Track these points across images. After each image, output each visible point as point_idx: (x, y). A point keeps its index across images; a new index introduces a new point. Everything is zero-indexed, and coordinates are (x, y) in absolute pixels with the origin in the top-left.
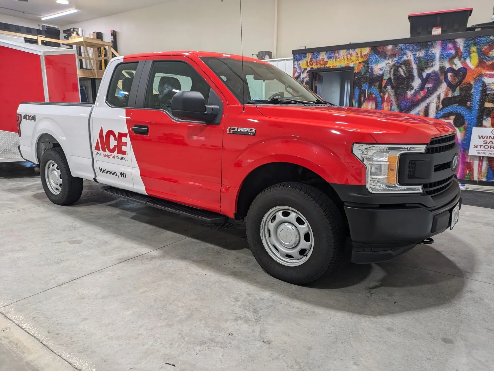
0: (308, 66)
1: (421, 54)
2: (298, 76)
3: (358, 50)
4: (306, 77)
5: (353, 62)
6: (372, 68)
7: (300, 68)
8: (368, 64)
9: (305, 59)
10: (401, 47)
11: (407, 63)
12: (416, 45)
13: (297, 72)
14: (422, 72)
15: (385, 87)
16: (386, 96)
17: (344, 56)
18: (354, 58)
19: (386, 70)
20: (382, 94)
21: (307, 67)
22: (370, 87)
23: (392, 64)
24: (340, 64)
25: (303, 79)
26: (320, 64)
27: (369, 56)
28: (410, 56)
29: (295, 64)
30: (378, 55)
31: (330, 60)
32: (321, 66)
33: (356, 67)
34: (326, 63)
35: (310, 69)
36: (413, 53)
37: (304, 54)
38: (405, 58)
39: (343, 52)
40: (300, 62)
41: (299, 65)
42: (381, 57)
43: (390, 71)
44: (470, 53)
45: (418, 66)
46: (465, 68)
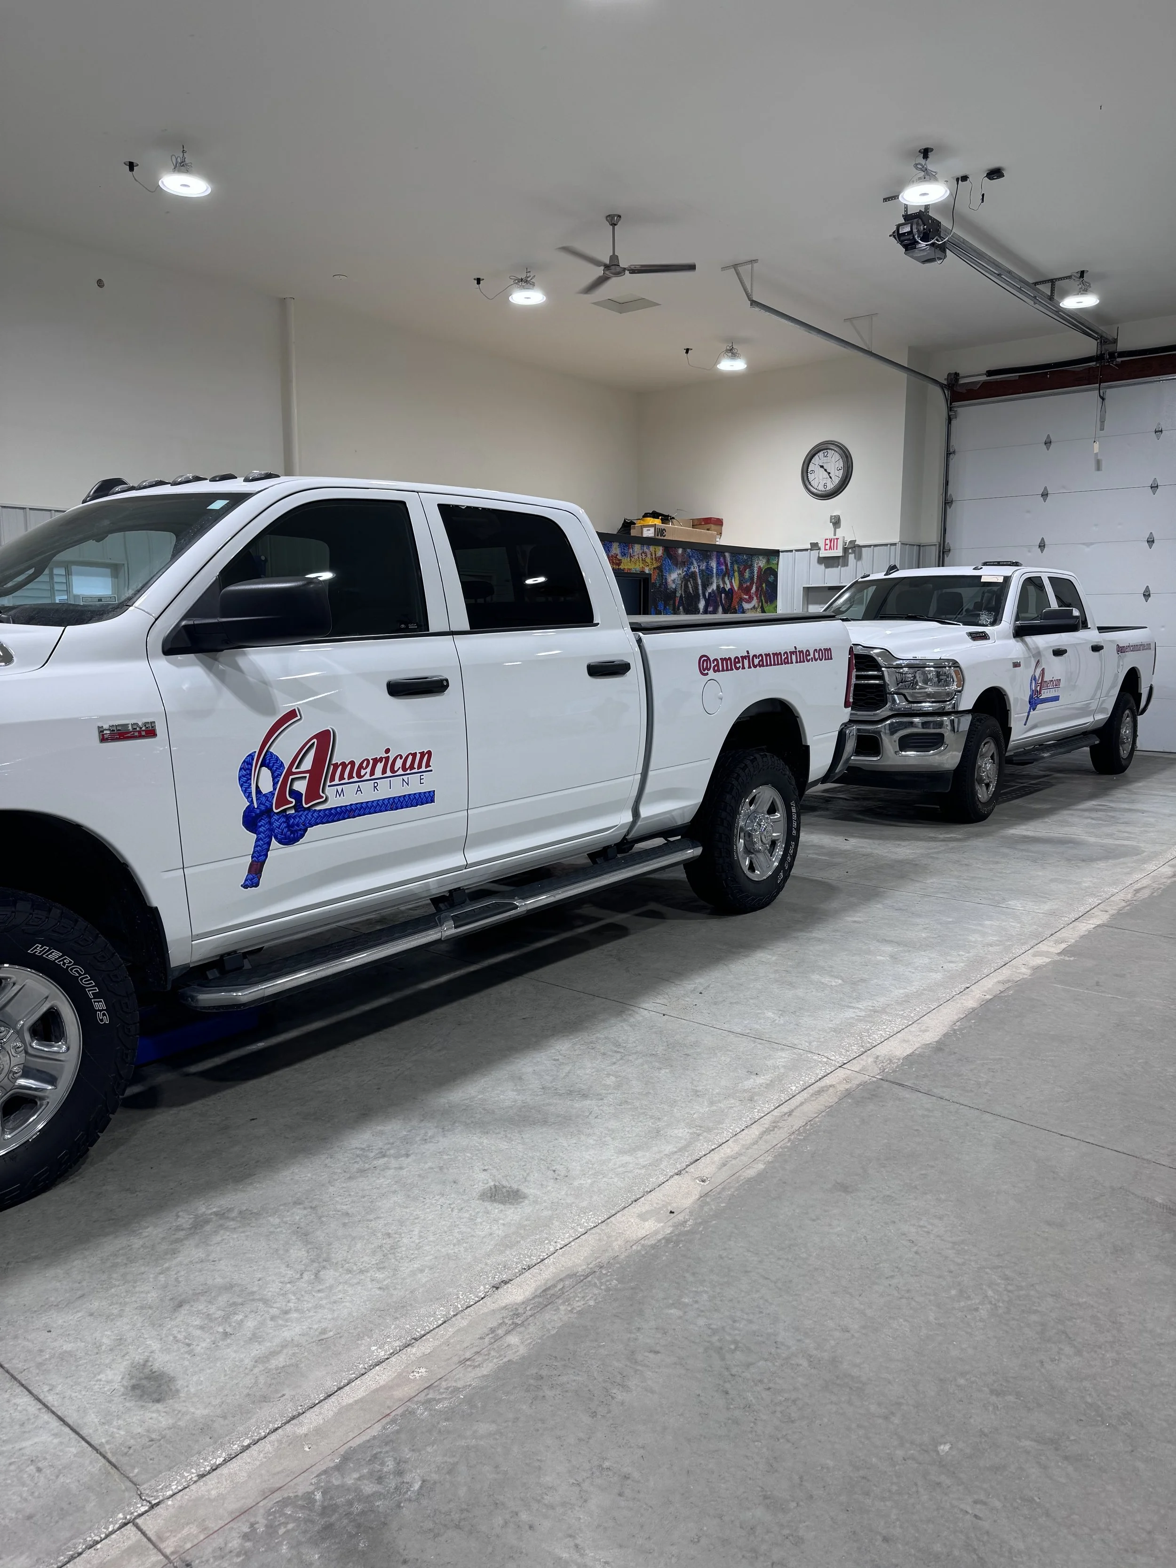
3: (653, 548)
5: (648, 566)
11: (693, 575)
17: (638, 554)
18: (648, 560)
24: (635, 567)
31: (623, 558)
34: (620, 562)
38: (692, 569)
44: (734, 571)
45: (702, 582)
46: (732, 590)
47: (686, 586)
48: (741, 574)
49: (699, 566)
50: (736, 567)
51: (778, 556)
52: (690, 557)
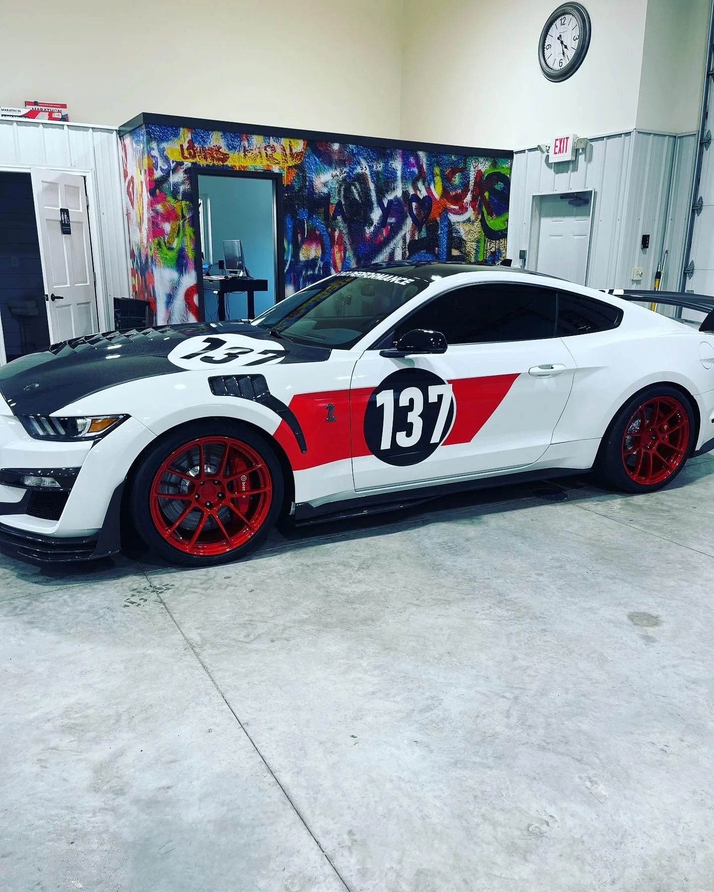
0: (185, 158)
1: (379, 167)
2: (162, 177)
3: (285, 142)
4: (183, 183)
5: (278, 163)
6: (311, 181)
7: (166, 159)
8: (303, 171)
9: (176, 139)
10: (353, 150)
11: (361, 178)
12: (371, 151)
13: (159, 169)
14: (382, 197)
15: (335, 218)
16: (337, 234)
17: (259, 148)
18: (278, 155)
19: (333, 186)
20: (330, 230)
21: (183, 160)
22: (310, 217)
23: (341, 178)
24: (254, 165)
25: (176, 186)
26: (213, 157)
27: (305, 157)
28: (365, 167)
29: (153, 149)
30: (319, 158)
31: (232, 151)
32: (216, 163)
33: (285, 174)
34: (225, 158)
35: (190, 165)
36: (368, 163)
37: (172, 127)
38: (358, 170)
39: (257, 140)
40: (164, 145)
41: (162, 151)
42: (323, 162)
43: (339, 191)
44: (433, 175)
45: (376, 186)
46: (430, 198)
47: (348, 191)
48: (447, 179)
49: (371, 167)
50: (437, 170)
51: (512, 158)
52: (354, 155)
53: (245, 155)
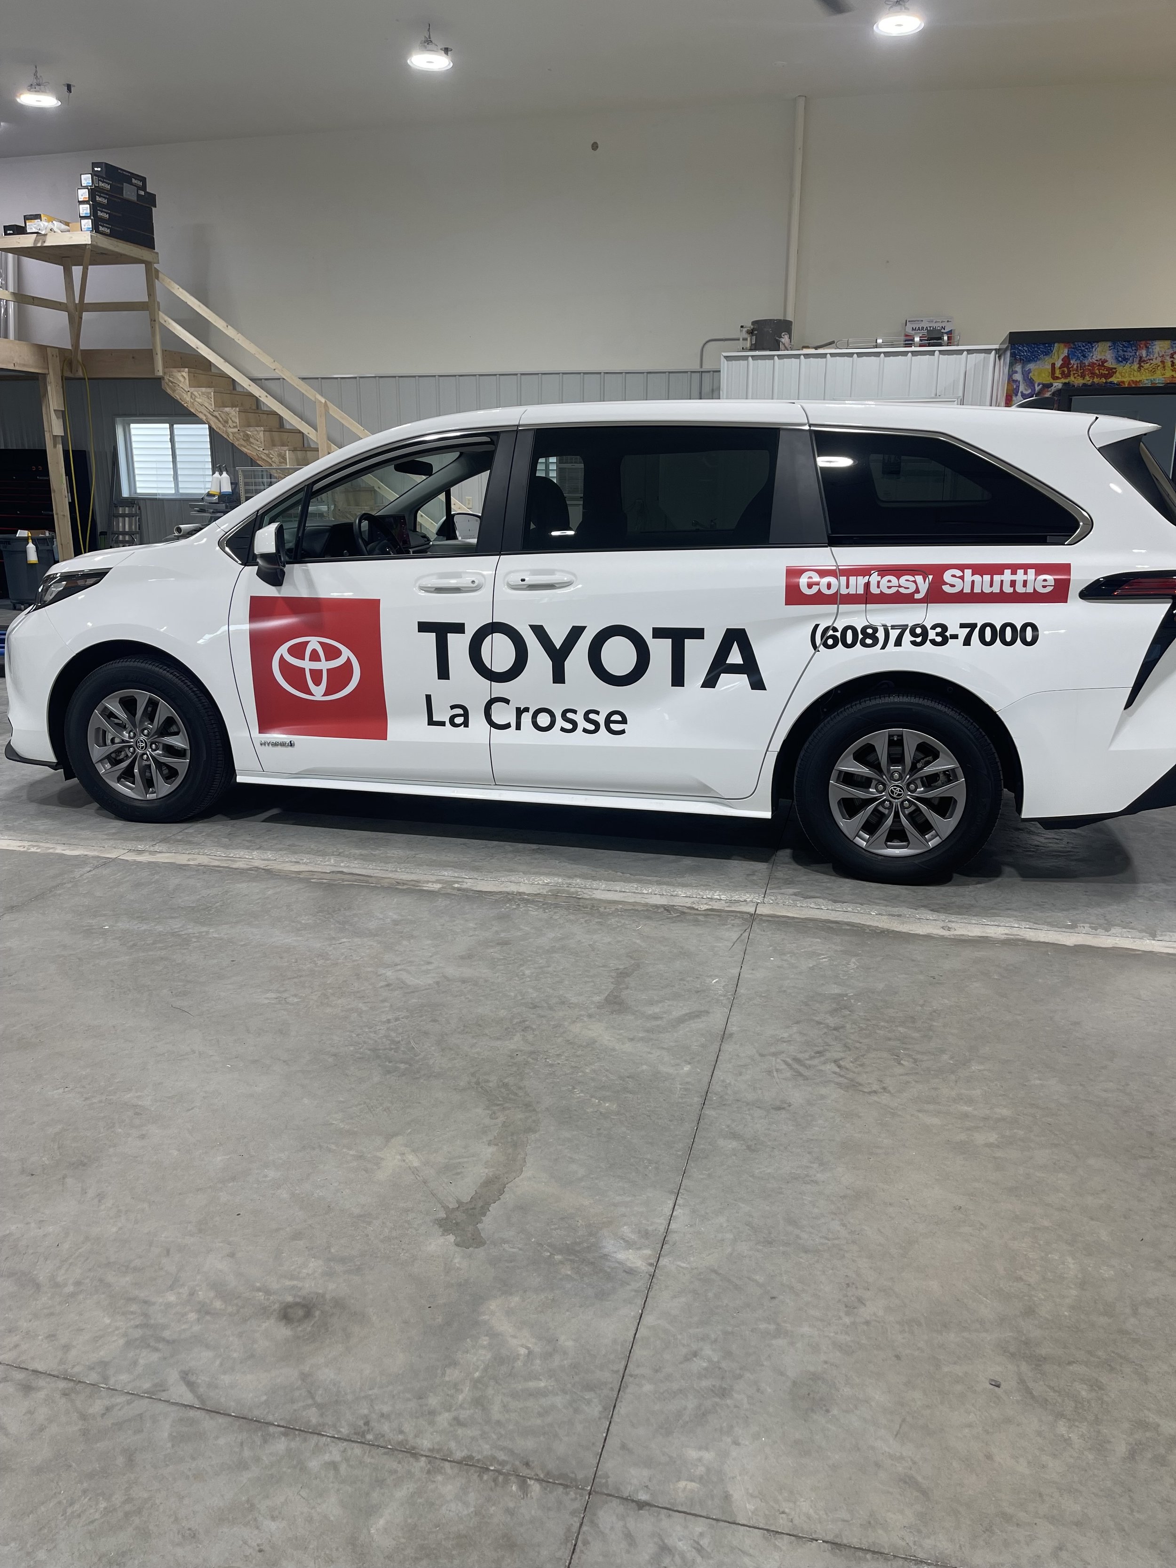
0: (1056, 378)
7: (1030, 382)
9: (1047, 358)
13: (1019, 394)
17: (1163, 356)
21: (1052, 381)
24: (1152, 378)
26: (1093, 374)
29: (1016, 372)
31: (1122, 364)
32: (1096, 380)
34: (1112, 372)
35: (1060, 386)
37: (1044, 344)
39: (1161, 347)
40: (1031, 366)
41: (1027, 374)
53: (1140, 367)
